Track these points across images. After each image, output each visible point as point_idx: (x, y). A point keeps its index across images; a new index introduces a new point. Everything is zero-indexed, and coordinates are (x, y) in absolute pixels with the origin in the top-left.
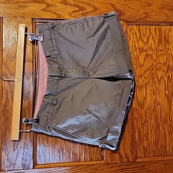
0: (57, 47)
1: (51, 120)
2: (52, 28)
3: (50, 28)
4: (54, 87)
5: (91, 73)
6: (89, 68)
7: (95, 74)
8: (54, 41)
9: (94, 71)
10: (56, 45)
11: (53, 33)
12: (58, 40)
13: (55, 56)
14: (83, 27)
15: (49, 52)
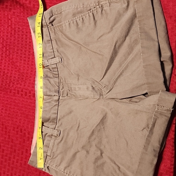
0: (58, 51)
1: (51, 158)
2: (51, 23)
3: (48, 24)
4: (52, 111)
5: (105, 90)
6: (102, 83)
7: (110, 92)
8: (54, 42)
9: (110, 87)
10: (56, 48)
11: (53, 31)
12: (60, 41)
13: (55, 66)
14: (94, 18)
15: (47, 61)
